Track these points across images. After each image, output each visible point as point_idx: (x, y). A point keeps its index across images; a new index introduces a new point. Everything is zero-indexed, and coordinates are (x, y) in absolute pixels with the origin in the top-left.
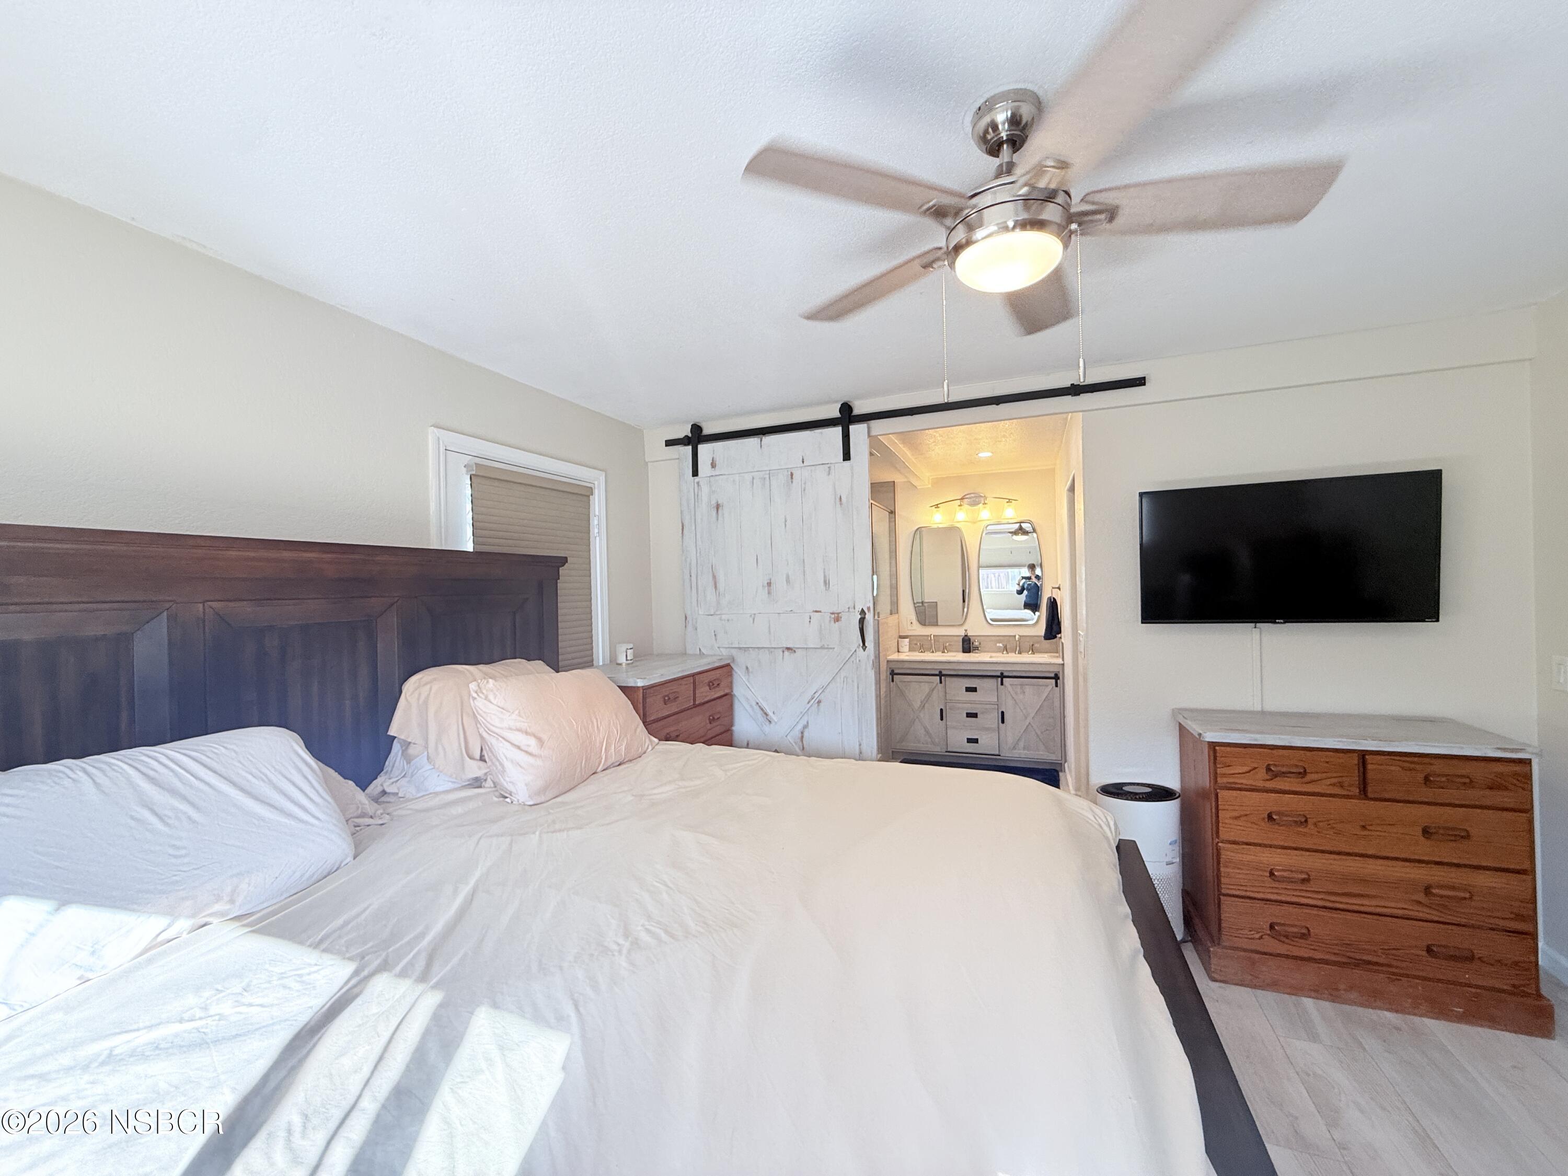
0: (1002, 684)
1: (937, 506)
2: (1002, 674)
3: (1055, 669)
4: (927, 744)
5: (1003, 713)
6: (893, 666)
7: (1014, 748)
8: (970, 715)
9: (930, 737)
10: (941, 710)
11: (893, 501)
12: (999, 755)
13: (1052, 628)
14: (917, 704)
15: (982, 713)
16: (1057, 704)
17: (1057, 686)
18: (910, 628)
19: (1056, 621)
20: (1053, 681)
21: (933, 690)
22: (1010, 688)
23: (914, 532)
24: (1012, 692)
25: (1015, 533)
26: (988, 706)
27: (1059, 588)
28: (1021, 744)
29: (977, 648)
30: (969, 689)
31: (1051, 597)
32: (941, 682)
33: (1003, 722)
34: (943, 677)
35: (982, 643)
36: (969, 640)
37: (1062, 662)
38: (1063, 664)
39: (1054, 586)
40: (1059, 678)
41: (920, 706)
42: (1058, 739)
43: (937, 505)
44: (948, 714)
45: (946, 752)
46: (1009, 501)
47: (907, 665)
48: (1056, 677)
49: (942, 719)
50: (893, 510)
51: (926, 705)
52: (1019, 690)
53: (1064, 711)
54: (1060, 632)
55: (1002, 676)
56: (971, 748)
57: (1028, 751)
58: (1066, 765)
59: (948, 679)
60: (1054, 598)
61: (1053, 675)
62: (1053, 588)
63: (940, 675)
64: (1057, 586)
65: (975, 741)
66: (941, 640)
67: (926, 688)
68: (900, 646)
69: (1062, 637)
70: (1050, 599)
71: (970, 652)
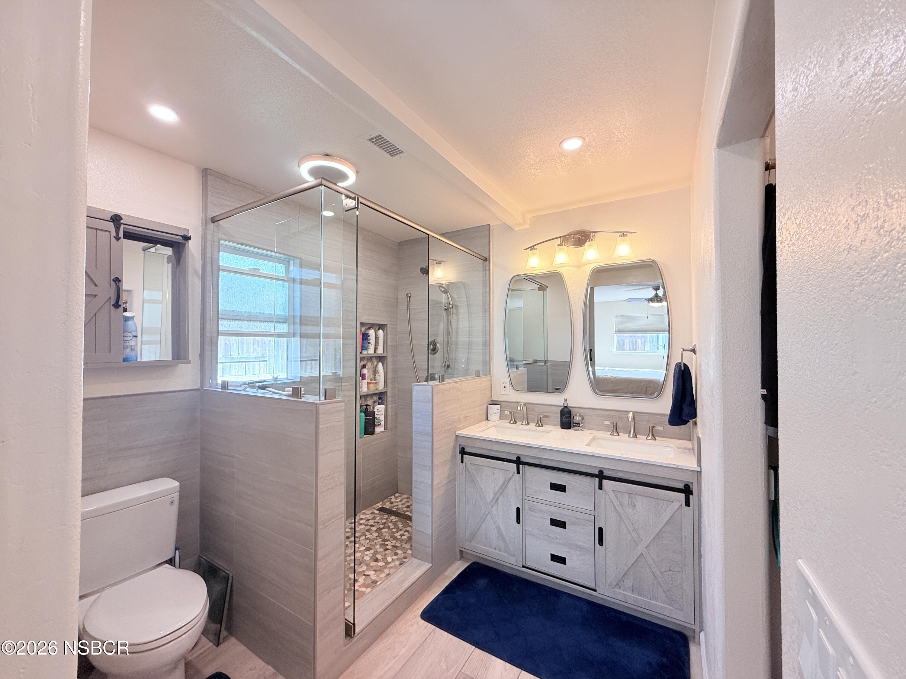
0: (601, 487)
1: (532, 248)
2: (601, 472)
3: (687, 478)
4: (500, 550)
5: (601, 530)
6: (463, 443)
7: (618, 585)
8: (555, 523)
9: (504, 540)
10: (518, 510)
11: (488, 248)
12: (595, 591)
13: (681, 409)
14: (489, 496)
15: (573, 523)
16: (687, 531)
17: (687, 504)
18: (503, 393)
19: (688, 400)
20: (682, 496)
21: (509, 481)
22: (612, 494)
23: (509, 282)
24: (616, 503)
25: (651, 300)
26: (580, 515)
27: (694, 351)
28: (628, 583)
29: (578, 425)
30: (555, 487)
31: (681, 363)
32: (518, 472)
33: (601, 542)
34: (521, 466)
35: (585, 417)
36: (570, 413)
37: (699, 469)
38: (701, 472)
39: (685, 348)
40: (692, 493)
41: (493, 499)
42: (688, 588)
43: (533, 246)
44: (527, 516)
45: (523, 567)
46: (624, 234)
47: (478, 444)
48: (687, 491)
49: (518, 521)
50: (486, 256)
51: (500, 499)
52: (626, 499)
53: (700, 546)
54: (694, 415)
55: (601, 476)
56: (556, 568)
57: (639, 595)
58: (702, 634)
59: (528, 468)
60: (685, 365)
61: (681, 486)
62: (684, 350)
63: (518, 462)
64: (691, 348)
65: (562, 560)
66: (536, 410)
67: (500, 477)
68: (489, 414)
69: (698, 423)
70: (678, 365)
71: (570, 428)
